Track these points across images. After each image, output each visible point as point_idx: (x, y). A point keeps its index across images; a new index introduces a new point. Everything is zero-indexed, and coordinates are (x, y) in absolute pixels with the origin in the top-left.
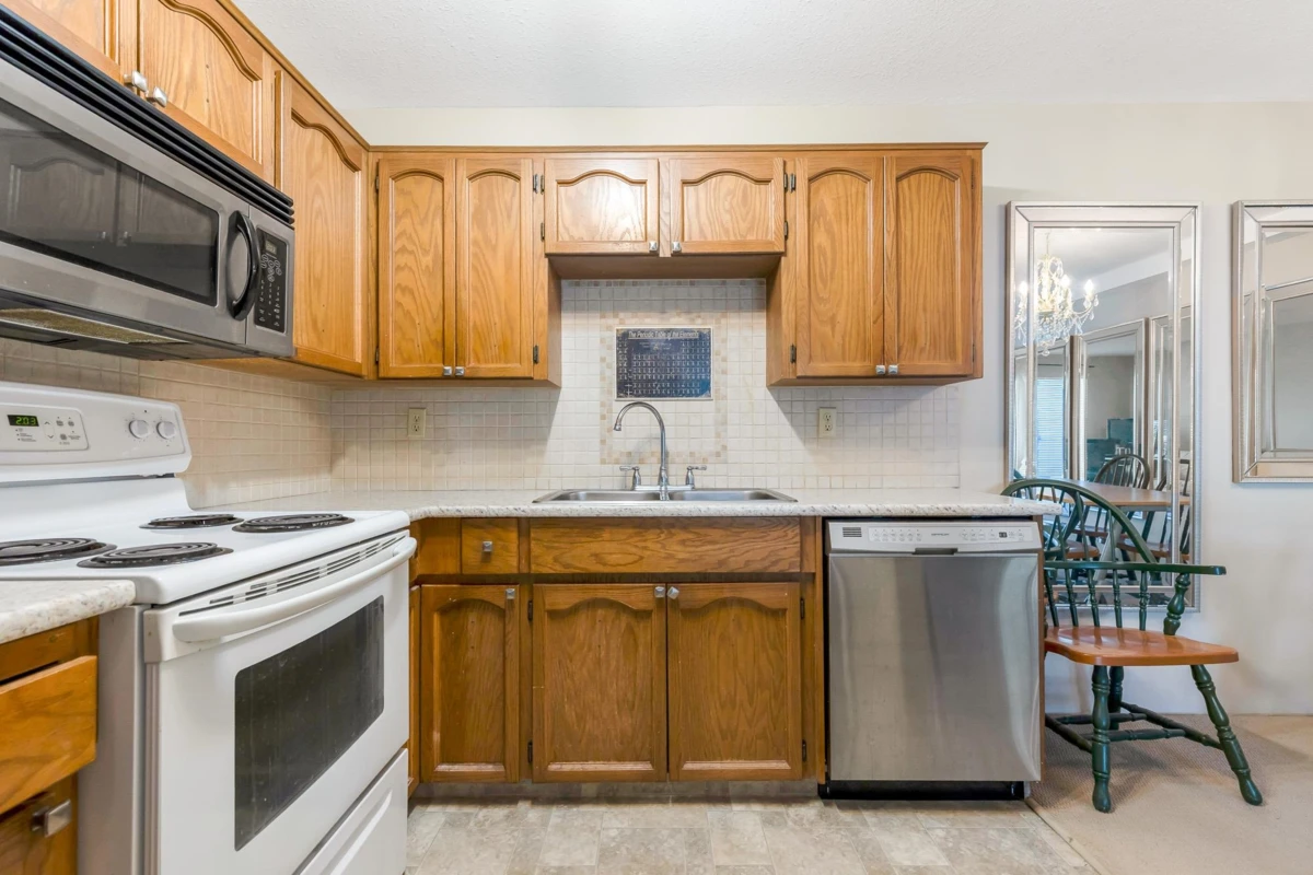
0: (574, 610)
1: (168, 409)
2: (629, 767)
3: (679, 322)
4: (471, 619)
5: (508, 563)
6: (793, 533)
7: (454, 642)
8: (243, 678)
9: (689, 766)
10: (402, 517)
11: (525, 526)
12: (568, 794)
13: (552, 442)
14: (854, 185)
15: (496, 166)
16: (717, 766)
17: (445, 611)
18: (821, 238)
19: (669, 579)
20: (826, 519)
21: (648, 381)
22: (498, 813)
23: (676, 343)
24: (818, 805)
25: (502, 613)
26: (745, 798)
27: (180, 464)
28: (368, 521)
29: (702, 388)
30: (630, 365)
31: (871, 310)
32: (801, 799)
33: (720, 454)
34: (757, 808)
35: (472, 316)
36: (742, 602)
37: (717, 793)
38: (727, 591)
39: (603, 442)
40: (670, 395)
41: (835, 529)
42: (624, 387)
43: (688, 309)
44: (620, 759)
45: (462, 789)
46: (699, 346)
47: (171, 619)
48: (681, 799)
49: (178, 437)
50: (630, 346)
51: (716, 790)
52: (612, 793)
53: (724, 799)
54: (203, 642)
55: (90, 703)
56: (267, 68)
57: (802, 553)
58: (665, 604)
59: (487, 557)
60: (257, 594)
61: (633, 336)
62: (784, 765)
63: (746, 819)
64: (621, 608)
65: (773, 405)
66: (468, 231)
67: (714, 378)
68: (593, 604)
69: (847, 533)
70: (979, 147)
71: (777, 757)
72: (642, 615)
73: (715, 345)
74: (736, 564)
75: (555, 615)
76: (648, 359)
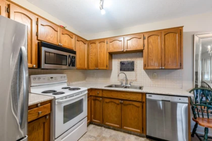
0: (109, 102)
1: (65, 75)
2: (116, 125)
3: (129, 60)
4: (97, 101)
5: (100, 95)
6: (141, 95)
7: (95, 104)
8: (64, 107)
9: (125, 127)
10: (86, 89)
11: (103, 90)
12: (109, 127)
13: (111, 77)
14: (156, 37)
15: (102, 41)
16: (129, 128)
17: (94, 100)
18: (150, 46)
19: (122, 100)
20: (146, 93)
22: (99, 127)
23: (129, 63)
24: (145, 138)
25: (100, 101)
26: (134, 134)
27: (66, 81)
28: (83, 89)
29: (133, 70)
30: (122, 66)
31: (159, 58)
32: (143, 137)
33: (136, 80)
34: (135, 136)
35: (99, 61)
36: (133, 105)
37: (129, 133)
38: (130, 102)
39: (118, 78)
41: (147, 95)
42: (121, 70)
43: (131, 58)
44: (115, 124)
45: (96, 123)
46: (132, 63)
47: (57, 101)
48: (124, 132)
49: (66, 78)
50: (122, 64)
51: (129, 132)
52: (115, 129)
53: (131, 134)
54: (60, 103)
55: (50, 108)
56: (74, 36)
57: (142, 98)
58: (121, 103)
59: (98, 94)
60: (66, 98)
61: (122, 62)
62: (139, 131)
63: (133, 137)
64: (115, 103)
65: (145, 72)
66: (99, 50)
67: (135, 68)
68: (111, 102)
69: (149, 96)
70: (183, 27)
71: (138, 129)
72: (118, 104)
73: (135, 63)
74: (131, 99)
75: (106, 102)
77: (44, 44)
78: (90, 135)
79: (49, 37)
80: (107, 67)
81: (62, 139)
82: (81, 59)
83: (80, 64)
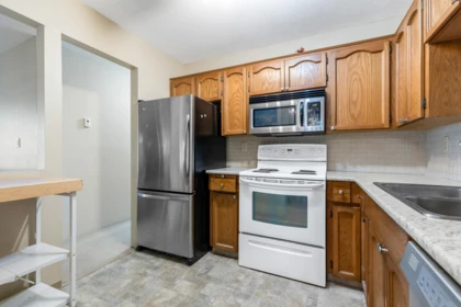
47: (240, 178)
56: (323, 56)
77: (254, 100)
78: (316, 295)
79: (267, 85)
80: (424, 107)
81: (250, 241)
82: (355, 103)
83: (352, 116)
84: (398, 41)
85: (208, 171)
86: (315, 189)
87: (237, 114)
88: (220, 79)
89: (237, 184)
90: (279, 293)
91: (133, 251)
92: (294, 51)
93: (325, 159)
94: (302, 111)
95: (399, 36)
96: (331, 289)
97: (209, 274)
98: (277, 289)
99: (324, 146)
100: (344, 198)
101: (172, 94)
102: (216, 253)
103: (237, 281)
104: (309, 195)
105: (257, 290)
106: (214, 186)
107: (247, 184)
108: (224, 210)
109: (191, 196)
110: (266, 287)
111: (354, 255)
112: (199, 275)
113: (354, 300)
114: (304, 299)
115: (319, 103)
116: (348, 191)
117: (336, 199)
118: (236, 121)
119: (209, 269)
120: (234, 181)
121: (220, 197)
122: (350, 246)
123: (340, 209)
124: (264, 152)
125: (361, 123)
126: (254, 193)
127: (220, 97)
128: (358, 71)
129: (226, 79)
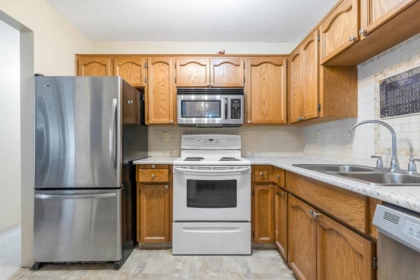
0: (297, 208)
5: (282, 184)
13: (355, 143)
15: (309, 40)
21: (397, 105)
23: (415, 77)
30: (387, 99)
39: (375, 142)
40: (410, 112)
42: (384, 112)
47: (174, 168)
50: (388, 87)
55: (167, 175)
56: (241, 61)
60: (191, 168)
61: (389, 82)
75: (292, 206)
76: (397, 92)
77: (181, 91)
78: (247, 263)
79: (193, 79)
80: (319, 110)
81: (184, 228)
82: (264, 103)
83: (262, 113)
84: (293, 60)
85: (135, 162)
86: (243, 173)
87: (163, 103)
88: (143, 65)
89: (170, 173)
90: (218, 271)
91: (28, 272)
92: (215, 52)
93: (239, 147)
94: (226, 105)
95: (294, 56)
96: (255, 255)
97: (144, 272)
98: (215, 267)
99: (238, 137)
100: (263, 179)
101: (78, 73)
102: (143, 248)
103: (177, 271)
104: (238, 178)
105: (198, 274)
106: (143, 177)
107: (181, 173)
108: (154, 202)
109: (119, 191)
110: (205, 268)
111: (270, 223)
112: (134, 276)
113: (273, 259)
114: (240, 269)
115: (239, 100)
116: (266, 172)
117: (258, 179)
118: (161, 110)
119: (142, 266)
120: (166, 171)
121: (149, 189)
122: (267, 216)
123: (260, 188)
124: (187, 141)
125: (268, 119)
126: (188, 181)
127: (144, 84)
128: (266, 77)
129: (151, 67)
